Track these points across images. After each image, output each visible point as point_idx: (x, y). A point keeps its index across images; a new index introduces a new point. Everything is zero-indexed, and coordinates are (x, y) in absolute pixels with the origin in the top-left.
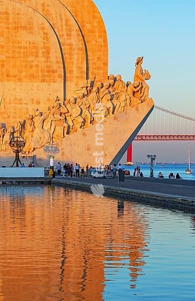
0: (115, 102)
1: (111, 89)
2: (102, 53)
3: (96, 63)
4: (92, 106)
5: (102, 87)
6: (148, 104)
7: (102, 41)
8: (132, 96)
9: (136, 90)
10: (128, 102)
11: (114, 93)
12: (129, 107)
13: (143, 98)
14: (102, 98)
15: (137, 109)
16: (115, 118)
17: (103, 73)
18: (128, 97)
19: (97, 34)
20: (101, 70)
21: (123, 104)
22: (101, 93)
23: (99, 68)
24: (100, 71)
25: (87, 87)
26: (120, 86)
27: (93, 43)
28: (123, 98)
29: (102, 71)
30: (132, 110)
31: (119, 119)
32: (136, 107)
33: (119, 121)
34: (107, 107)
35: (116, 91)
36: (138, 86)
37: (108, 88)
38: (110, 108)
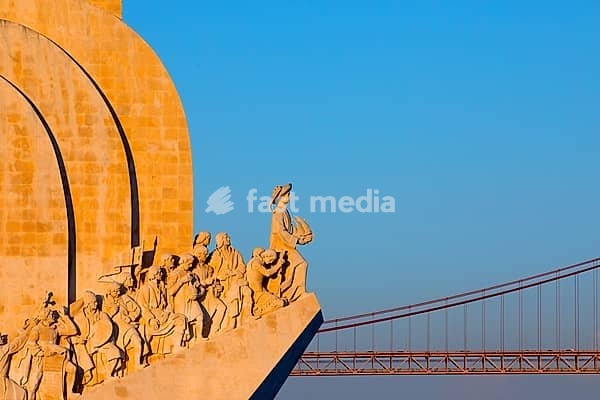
0: (210, 304)
1: (198, 271)
2: (176, 177)
3: (159, 203)
4: (146, 316)
5: (176, 264)
6: (304, 310)
7: (177, 148)
8: (257, 287)
9: (267, 273)
10: (247, 302)
11: (209, 281)
14: (174, 295)
15: (272, 324)
16: (209, 349)
17: (179, 229)
19: (163, 129)
20: (175, 221)
21: (233, 311)
22: (169, 281)
23: (168, 216)
24: (171, 224)
25: (133, 267)
26: (226, 262)
27: (153, 150)
28: (231, 294)
29: (176, 225)
30: (256, 325)
31: (221, 352)
32: (269, 317)
33: (219, 356)
34: (186, 319)
35: (215, 276)
36: (275, 263)
37: (190, 269)
38: (195, 320)
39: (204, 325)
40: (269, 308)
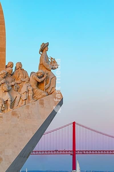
8: (35, 87)
9: (40, 80)
10: (30, 94)
11: (13, 83)
12: (31, 100)
13: (49, 91)
15: (42, 103)
16: (14, 114)
18: (30, 89)
21: (24, 97)
26: (21, 75)
30: (35, 104)
31: (19, 115)
32: (41, 100)
33: (18, 117)
34: (3, 100)
35: (16, 81)
36: (43, 76)
37: (5, 78)
38: (7, 101)
39: (11, 104)
40: (40, 96)
